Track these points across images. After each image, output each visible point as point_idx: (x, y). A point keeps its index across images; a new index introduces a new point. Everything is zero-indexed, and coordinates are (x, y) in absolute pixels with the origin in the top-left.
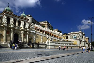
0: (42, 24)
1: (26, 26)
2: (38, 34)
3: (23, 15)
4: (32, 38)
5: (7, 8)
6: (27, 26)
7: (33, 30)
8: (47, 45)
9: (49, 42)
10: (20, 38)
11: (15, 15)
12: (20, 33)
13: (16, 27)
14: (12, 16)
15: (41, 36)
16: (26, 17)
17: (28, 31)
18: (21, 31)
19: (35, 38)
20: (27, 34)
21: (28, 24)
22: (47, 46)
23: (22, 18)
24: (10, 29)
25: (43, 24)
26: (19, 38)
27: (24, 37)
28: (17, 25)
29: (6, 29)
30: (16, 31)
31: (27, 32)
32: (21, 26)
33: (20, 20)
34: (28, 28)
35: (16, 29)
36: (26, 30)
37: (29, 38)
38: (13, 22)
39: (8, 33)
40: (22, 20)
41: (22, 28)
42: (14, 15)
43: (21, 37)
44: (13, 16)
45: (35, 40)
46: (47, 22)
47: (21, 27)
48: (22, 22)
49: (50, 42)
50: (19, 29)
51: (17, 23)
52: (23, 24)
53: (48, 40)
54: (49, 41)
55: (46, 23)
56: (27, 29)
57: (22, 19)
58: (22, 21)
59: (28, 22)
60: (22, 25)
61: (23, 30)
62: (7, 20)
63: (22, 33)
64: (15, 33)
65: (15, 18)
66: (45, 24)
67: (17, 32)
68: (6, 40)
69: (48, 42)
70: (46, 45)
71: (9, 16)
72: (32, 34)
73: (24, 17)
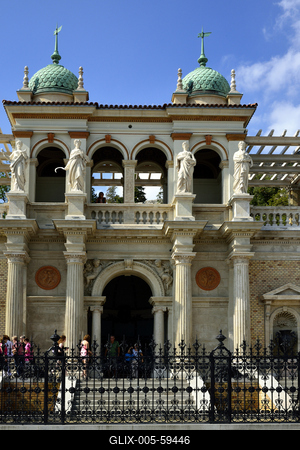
1: (226, 178)
3: (189, 85)
13: (118, 213)
17: (237, 230)
18: (168, 239)
20: (232, 262)
23: (170, 120)
30: (122, 247)
31: (230, 236)
33: (152, 139)
35: (115, 230)
37: (261, 301)
41: (177, 205)
42: (90, 110)
44: (91, 119)
51: (127, 176)
56: (234, 208)
58: (174, 146)
61: (175, 229)
64: (116, 270)
65: (108, 138)
67: (135, 260)
71: (51, 137)
73: (199, 102)
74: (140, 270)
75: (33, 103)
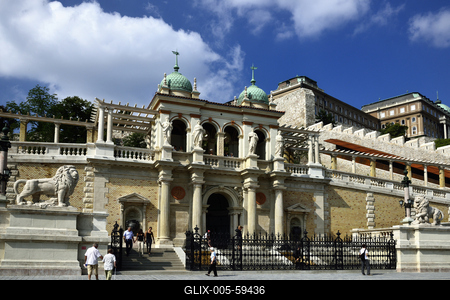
0: (383, 115)
1: (268, 147)
2: (343, 184)
3: (250, 96)
4: (308, 210)
5: (168, 77)
6: (274, 149)
7: (313, 167)
8: (402, 250)
9: (414, 230)
10: (239, 216)
11: (207, 102)
12: (239, 189)
13: (215, 160)
14: (197, 111)
15: (365, 192)
16: (264, 101)
17: (279, 176)
18: (241, 177)
19: (327, 209)
20: (274, 192)
21: (279, 137)
22: (399, 253)
23: (242, 114)
24: (187, 172)
25: (392, 113)
26: (236, 217)
27: (259, 207)
28: (220, 152)
29: (169, 178)
30: (218, 179)
31: (274, 178)
32: (242, 154)
33: (233, 122)
34: (278, 160)
35: (216, 170)
36: (267, 170)
37: (285, 211)
38: (200, 139)
39: (179, 193)
40: (247, 123)
41: (249, 160)
42: (203, 104)
43: (242, 209)
44: (202, 108)
45: (328, 217)
46: (417, 97)
47: (243, 157)
48: (247, 133)
49: (421, 230)
50: (229, 169)
51: (220, 141)
52: (253, 142)
53: (407, 219)
54: (416, 225)
55: (413, 108)
56: (276, 164)
57: (245, 118)
58: (244, 127)
59: (276, 127)
60: (247, 147)
61: (250, 173)
62: (172, 133)
63: (246, 190)
64: (215, 190)
65: (210, 119)
66: (402, 111)
67: (223, 186)
68: (171, 232)
69: (402, 230)
70: (391, 248)
71: (180, 115)
72: (303, 186)
73: (256, 106)
74: (227, 192)
75: (170, 95)
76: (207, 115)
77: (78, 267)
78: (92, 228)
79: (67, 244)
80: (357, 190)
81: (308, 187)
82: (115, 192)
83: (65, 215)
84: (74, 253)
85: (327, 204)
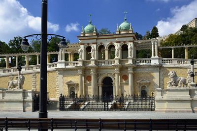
2: (172, 66)
4: (148, 82)
13: (105, 62)
14: (95, 41)
23: (115, 38)
27: (124, 82)
30: (105, 71)
33: (111, 43)
39: (89, 79)
40: (117, 42)
44: (97, 39)
51: (106, 53)
57: (117, 40)
65: (101, 43)
67: (107, 73)
71: (88, 44)
72: (147, 69)
73: (122, 33)
74: (109, 76)
75: (84, 36)
76: (99, 42)
77: (22, 109)
78: (28, 96)
79: (20, 102)
80: (181, 68)
81: (150, 69)
82: (66, 81)
83: (19, 92)
84: (22, 104)
85: (162, 77)
